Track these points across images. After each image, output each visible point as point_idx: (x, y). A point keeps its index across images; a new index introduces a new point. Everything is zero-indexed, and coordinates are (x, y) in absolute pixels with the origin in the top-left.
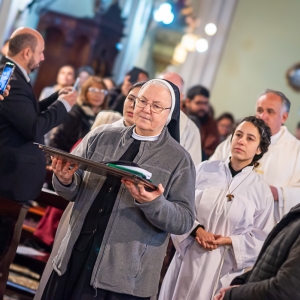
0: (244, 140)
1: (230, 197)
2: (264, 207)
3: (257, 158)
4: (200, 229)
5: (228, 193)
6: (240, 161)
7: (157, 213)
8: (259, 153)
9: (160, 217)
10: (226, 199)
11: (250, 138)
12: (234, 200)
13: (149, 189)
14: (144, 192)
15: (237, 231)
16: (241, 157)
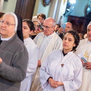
0: (67, 41)
1: (62, 65)
2: (78, 68)
4: (50, 79)
5: (61, 64)
6: (67, 50)
8: (75, 46)
10: (61, 66)
11: (70, 40)
12: (64, 66)
15: (66, 80)
16: (67, 48)
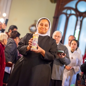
1: (72, 58)
3: (77, 48)
7: (64, 60)
9: (65, 61)
11: (75, 44)
13: (63, 55)
14: (62, 56)
